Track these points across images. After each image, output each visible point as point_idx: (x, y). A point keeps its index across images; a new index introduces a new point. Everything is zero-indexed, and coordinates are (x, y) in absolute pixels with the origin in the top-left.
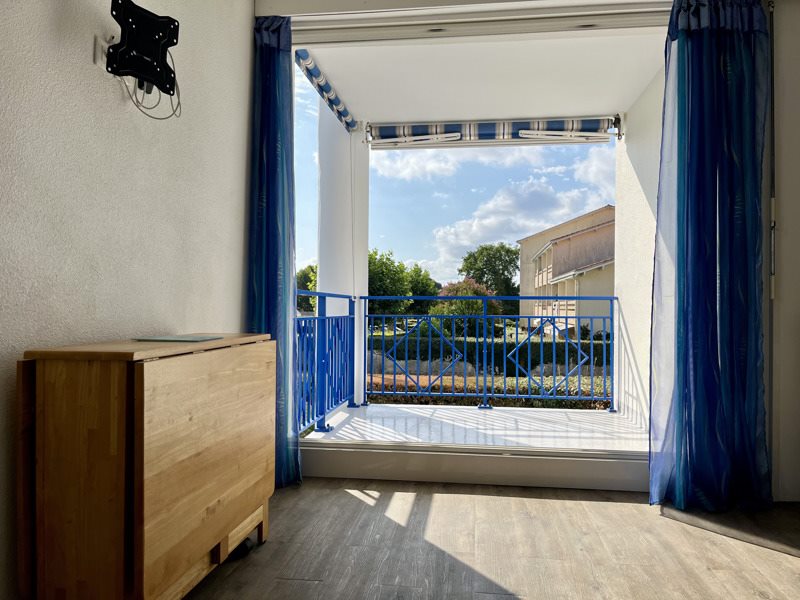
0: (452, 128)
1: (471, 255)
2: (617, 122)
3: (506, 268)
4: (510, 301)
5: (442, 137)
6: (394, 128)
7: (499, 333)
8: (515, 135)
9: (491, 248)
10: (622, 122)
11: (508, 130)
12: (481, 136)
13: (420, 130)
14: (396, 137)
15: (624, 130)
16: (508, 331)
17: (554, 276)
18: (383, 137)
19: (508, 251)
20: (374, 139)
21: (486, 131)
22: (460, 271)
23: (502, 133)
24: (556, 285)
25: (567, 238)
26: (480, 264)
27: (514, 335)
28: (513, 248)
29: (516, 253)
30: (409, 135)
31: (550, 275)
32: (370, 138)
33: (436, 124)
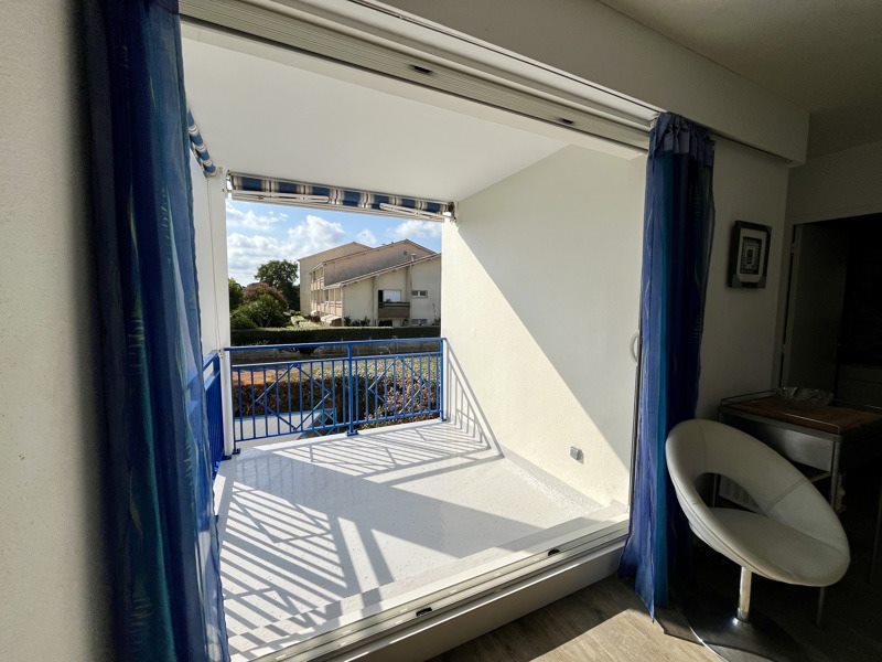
0: (320, 190)
1: (263, 267)
2: (451, 208)
3: (288, 276)
4: (293, 298)
5: (308, 198)
6: (260, 181)
7: (285, 321)
8: (376, 206)
9: (278, 262)
10: (456, 209)
11: (371, 200)
12: (346, 203)
13: (288, 188)
14: (260, 190)
15: (456, 215)
16: (293, 319)
17: (325, 285)
18: (245, 188)
19: (290, 265)
20: (234, 188)
21: (352, 198)
22: (256, 277)
23: (366, 202)
24: (327, 291)
25: (332, 261)
26: (270, 273)
27: (299, 324)
28: (293, 263)
29: (296, 266)
30: (275, 191)
31: (323, 284)
32: (230, 187)
33: (305, 184)
